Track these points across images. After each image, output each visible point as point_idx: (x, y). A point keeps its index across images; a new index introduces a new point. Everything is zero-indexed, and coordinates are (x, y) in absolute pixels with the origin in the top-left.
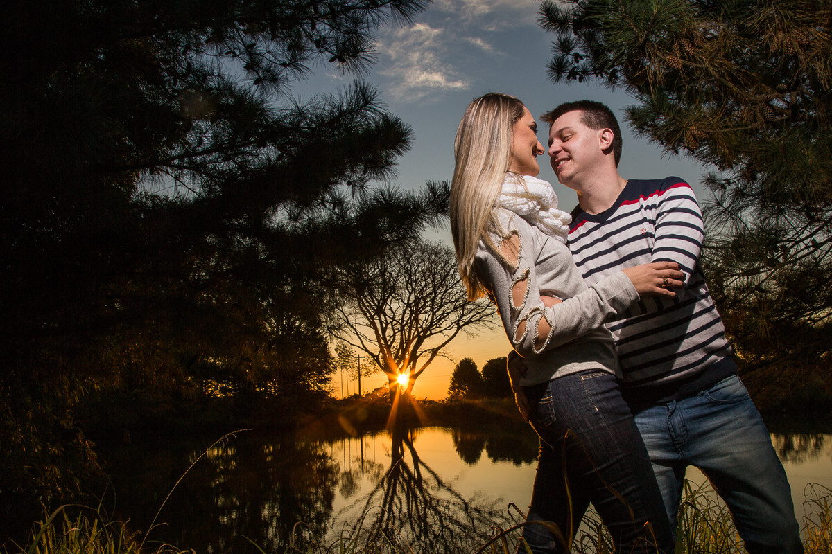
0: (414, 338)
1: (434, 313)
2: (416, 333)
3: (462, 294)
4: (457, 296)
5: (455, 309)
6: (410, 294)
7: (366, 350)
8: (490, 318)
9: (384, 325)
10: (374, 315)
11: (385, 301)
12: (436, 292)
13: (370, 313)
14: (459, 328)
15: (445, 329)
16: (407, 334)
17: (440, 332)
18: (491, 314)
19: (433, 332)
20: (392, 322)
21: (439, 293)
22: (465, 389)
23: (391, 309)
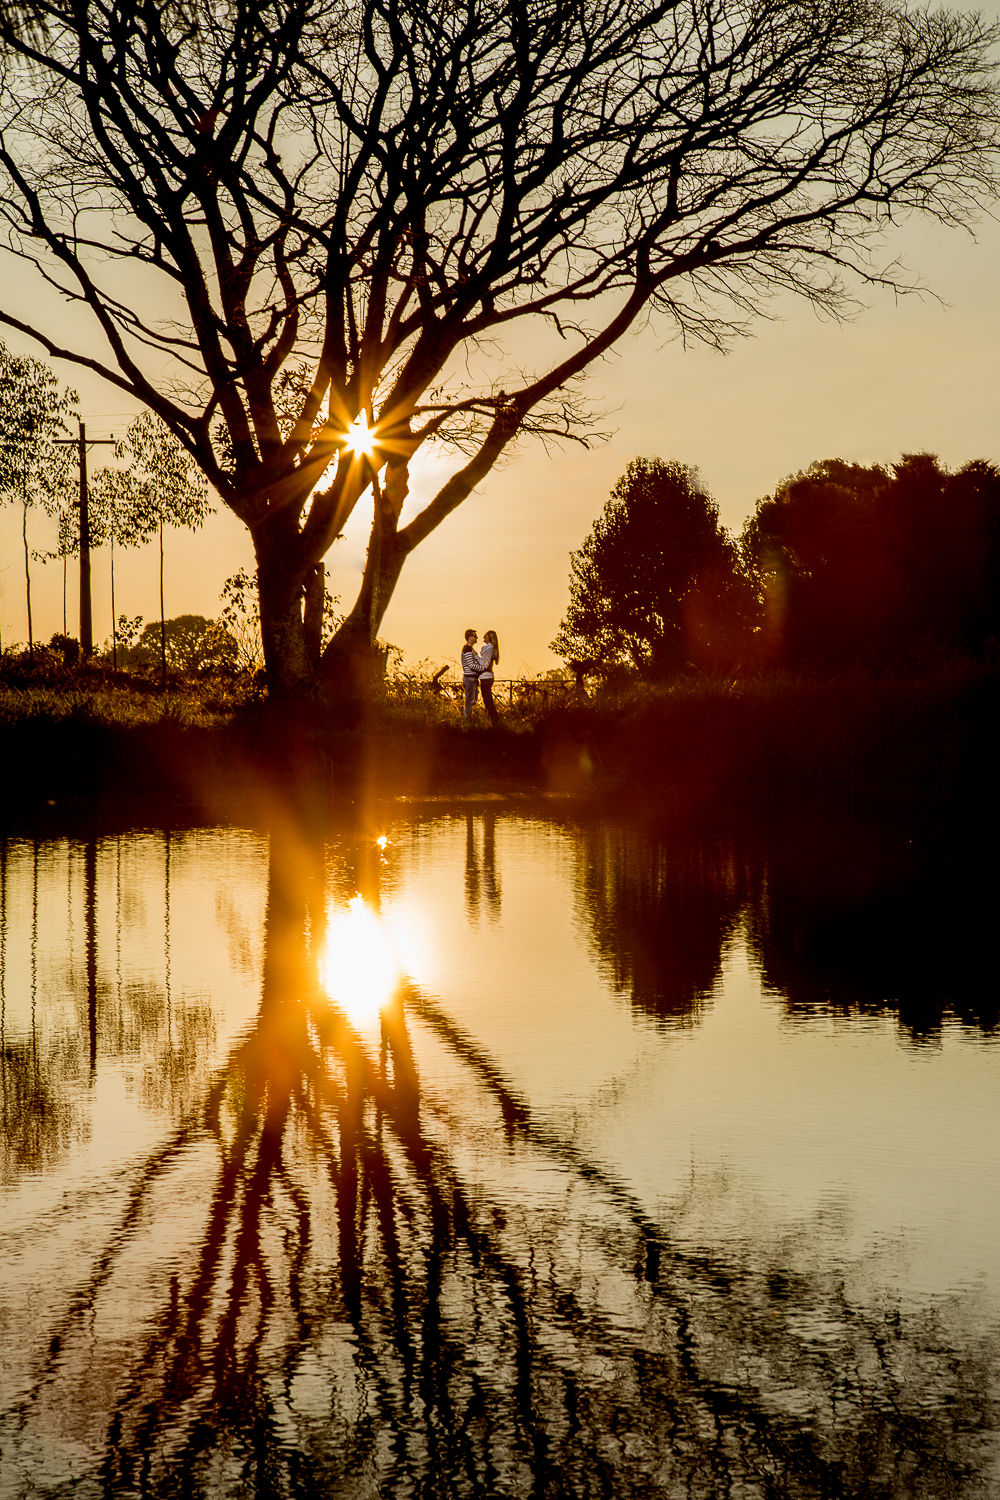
0: (400, 331)
1: (514, 195)
2: (413, 306)
3: (667, 88)
4: (645, 102)
5: (631, 175)
6: (385, 79)
7: (140, 388)
8: (817, 235)
9: (237, 257)
10: (181, 195)
11: (242, 118)
12: (527, 71)
13: (160, 183)
14: (646, 286)
15: (567, 293)
16: (361, 310)
17: (535, 307)
18: (823, 213)
19: (501, 304)
20: (278, 238)
21: (548, 81)
22: (647, 631)
23: (272, 163)
